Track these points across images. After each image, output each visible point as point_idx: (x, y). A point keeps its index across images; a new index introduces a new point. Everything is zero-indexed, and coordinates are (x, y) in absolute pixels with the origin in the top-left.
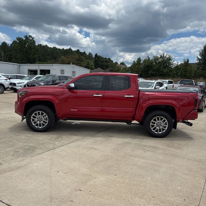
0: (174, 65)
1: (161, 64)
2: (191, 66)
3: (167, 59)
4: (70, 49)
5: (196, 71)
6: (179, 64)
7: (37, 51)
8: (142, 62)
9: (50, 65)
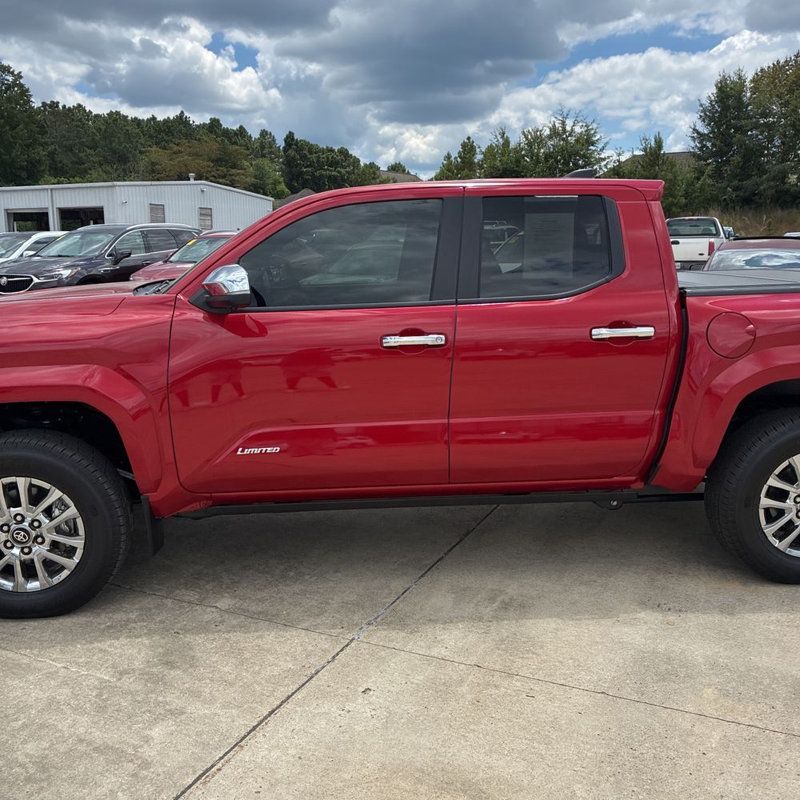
0: (605, 163)
1: (557, 162)
2: (673, 165)
3: (577, 141)
4: (181, 120)
5: (692, 184)
6: (623, 159)
7: (43, 132)
8: (479, 157)
9: (103, 187)
